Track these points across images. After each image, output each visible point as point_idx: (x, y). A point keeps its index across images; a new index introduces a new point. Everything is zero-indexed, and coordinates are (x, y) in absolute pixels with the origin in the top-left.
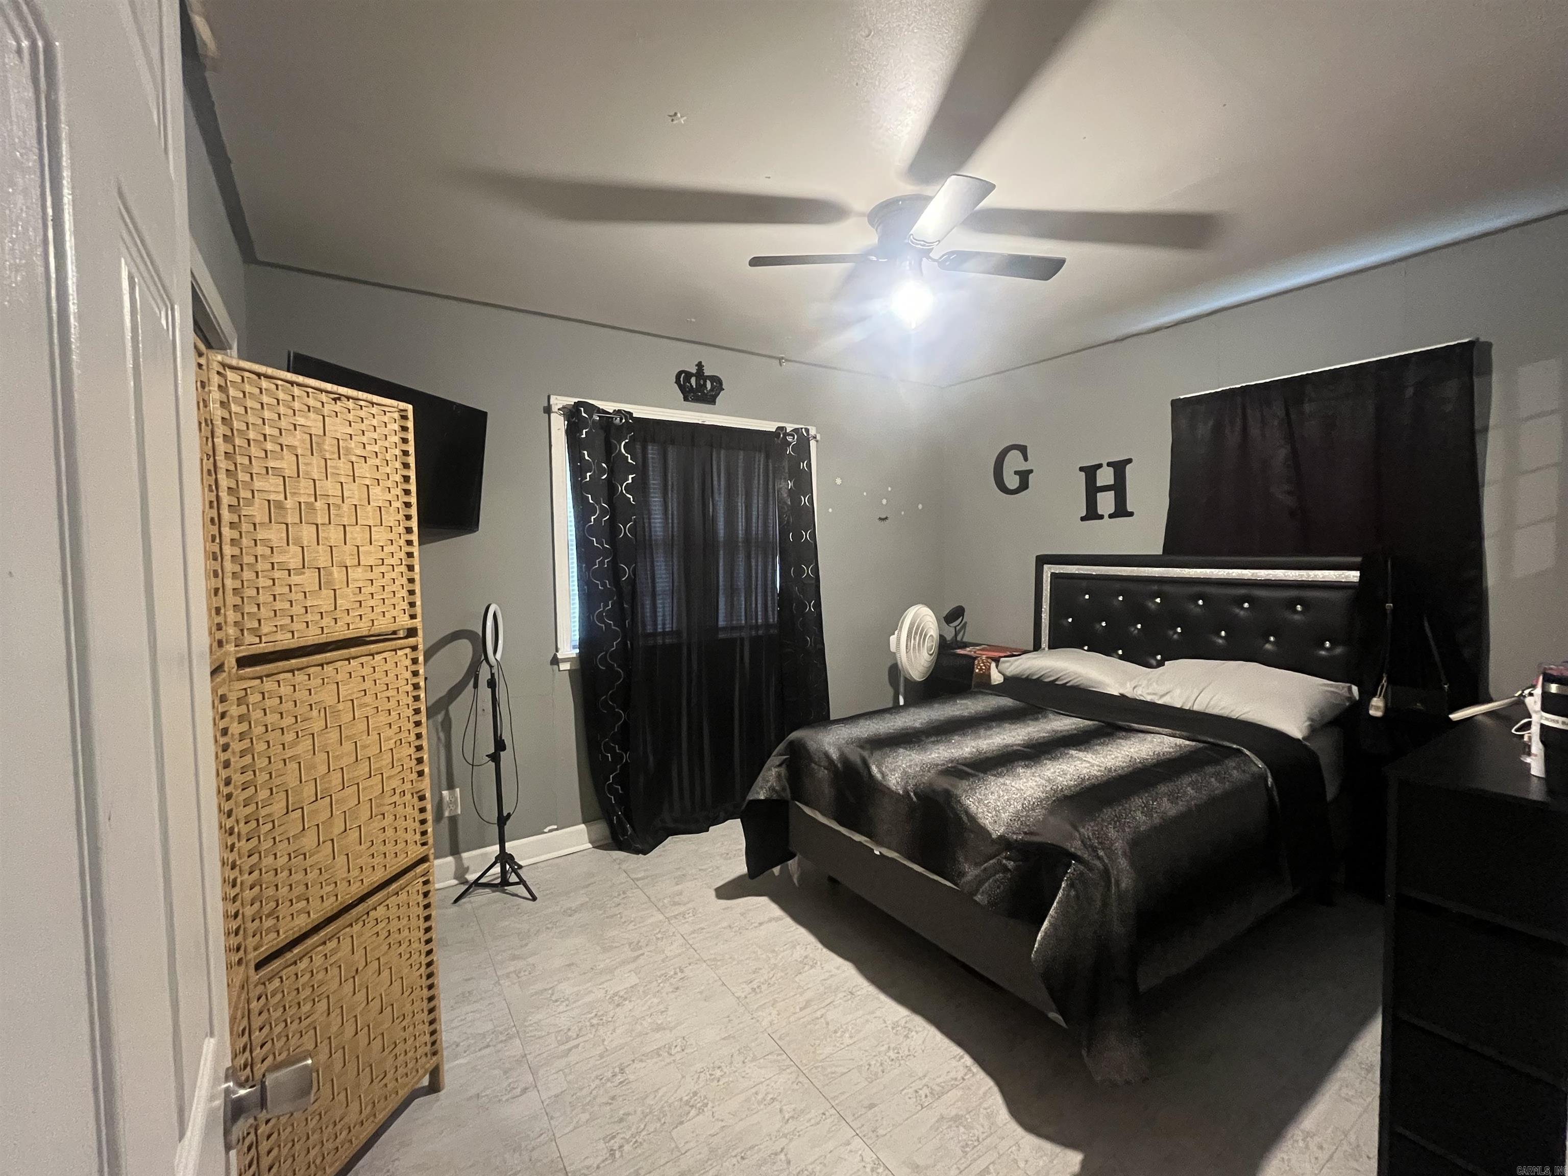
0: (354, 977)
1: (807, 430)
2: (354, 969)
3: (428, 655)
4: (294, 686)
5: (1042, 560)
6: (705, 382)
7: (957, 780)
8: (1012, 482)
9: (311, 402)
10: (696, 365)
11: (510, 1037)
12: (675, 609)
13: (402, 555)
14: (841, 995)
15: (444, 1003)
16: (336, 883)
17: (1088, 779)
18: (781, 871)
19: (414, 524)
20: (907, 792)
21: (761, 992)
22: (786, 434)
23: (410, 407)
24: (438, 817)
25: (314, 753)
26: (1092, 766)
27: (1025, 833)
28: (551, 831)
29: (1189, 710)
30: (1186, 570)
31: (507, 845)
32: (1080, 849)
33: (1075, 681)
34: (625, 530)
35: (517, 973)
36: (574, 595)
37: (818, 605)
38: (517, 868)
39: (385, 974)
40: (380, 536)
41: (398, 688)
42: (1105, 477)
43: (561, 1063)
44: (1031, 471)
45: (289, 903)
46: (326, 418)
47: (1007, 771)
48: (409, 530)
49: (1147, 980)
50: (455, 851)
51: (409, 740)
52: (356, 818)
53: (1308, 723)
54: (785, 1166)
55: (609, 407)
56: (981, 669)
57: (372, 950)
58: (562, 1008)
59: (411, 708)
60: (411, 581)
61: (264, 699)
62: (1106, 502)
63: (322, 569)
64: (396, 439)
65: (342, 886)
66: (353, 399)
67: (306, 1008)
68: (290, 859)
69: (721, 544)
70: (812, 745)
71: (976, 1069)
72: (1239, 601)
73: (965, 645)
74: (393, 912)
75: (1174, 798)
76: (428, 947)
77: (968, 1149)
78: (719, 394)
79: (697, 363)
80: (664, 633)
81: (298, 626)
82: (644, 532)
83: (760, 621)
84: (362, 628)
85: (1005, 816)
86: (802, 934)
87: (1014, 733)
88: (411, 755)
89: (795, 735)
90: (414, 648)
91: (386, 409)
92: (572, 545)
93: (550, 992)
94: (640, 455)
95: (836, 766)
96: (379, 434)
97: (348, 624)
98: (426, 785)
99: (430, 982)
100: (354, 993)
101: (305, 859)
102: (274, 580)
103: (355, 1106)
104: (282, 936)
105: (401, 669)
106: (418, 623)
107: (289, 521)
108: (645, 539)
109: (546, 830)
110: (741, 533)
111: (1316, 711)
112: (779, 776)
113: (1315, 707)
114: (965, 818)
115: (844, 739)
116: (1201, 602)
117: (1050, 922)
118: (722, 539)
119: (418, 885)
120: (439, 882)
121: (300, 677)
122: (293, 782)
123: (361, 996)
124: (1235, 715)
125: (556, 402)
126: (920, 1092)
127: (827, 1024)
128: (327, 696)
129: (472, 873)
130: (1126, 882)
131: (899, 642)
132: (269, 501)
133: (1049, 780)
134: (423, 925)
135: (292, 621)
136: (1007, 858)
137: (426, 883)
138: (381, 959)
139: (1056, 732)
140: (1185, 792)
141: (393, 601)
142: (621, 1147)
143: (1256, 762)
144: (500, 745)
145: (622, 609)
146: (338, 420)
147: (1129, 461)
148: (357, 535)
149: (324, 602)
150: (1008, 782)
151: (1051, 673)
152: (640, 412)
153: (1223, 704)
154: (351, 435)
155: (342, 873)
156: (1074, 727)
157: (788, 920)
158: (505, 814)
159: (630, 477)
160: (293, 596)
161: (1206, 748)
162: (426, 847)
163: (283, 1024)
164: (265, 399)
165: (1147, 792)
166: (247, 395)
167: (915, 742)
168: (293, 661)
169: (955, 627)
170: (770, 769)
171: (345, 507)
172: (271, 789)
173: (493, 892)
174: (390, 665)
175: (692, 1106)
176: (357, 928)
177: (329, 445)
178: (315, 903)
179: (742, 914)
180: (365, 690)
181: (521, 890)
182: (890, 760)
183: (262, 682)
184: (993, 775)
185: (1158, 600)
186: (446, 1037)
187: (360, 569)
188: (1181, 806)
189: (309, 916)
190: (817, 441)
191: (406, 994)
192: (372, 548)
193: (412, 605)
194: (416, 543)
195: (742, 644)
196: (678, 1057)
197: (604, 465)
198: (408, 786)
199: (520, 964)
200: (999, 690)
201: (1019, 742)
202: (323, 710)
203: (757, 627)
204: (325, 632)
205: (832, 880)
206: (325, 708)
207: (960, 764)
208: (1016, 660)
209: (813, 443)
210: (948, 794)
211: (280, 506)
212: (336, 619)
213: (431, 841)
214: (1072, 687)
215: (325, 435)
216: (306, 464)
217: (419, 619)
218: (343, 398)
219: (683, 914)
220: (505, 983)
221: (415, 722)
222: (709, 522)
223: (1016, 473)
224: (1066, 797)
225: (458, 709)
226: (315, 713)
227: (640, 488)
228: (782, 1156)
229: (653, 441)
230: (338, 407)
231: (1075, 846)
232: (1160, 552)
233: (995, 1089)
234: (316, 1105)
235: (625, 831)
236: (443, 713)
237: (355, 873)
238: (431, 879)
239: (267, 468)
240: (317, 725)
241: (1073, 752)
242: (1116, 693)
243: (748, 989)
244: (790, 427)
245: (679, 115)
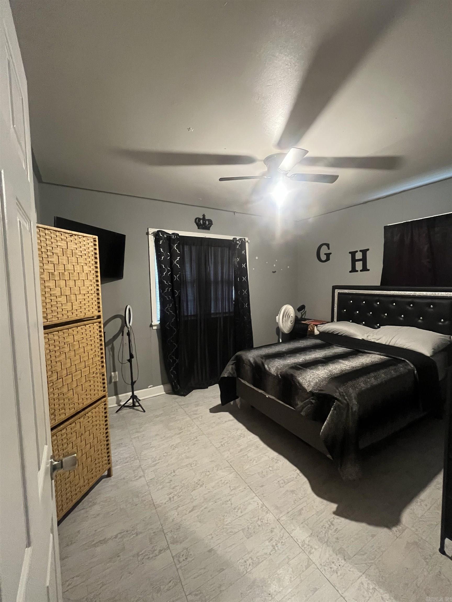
0: (81, 436)
1: (244, 239)
2: (81, 433)
3: (105, 325)
4: (59, 336)
5: (334, 288)
6: (206, 222)
7: (296, 371)
8: (323, 257)
9: (63, 237)
10: (203, 215)
11: (135, 459)
12: (195, 306)
13: (95, 290)
14: (253, 448)
15: (112, 447)
16: (74, 404)
17: (345, 371)
18: (233, 403)
19: (99, 278)
20: (277, 375)
21: (225, 446)
22: (236, 241)
23: (97, 237)
24: (110, 382)
25: (66, 359)
26: (347, 366)
27: (319, 390)
28: (150, 387)
29: (388, 345)
30: (389, 292)
31: (135, 392)
32: (339, 396)
33: (346, 333)
34: (176, 277)
35: (138, 437)
36: (158, 302)
37: (249, 305)
38: (138, 401)
39: (92, 435)
40: (87, 283)
41: (94, 337)
42: (359, 256)
43: (153, 468)
44: (331, 253)
45: (59, 411)
46: (68, 243)
47: (315, 367)
48: (97, 281)
49: (364, 444)
50: (116, 394)
51: (99, 355)
52: (81, 382)
53: (433, 350)
54: (230, 505)
55: (170, 232)
56: (311, 329)
57: (87, 427)
58: (154, 450)
59: (99, 344)
60: (98, 299)
61: (49, 341)
62: (359, 265)
63: (67, 296)
64: (92, 249)
65: (76, 405)
66: (77, 235)
67: (65, 446)
68: (59, 395)
69: (212, 282)
70: (244, 357)
71: (301, 474)
72: (409, 304)
73: (305, 320)
74: (94, 414)
75: (376, 378)
76: (106, 427)
77: (296, 502)
78: (211, 226)
79: (202, 215)
80: (191, 316)
81: (60, 316)
82: (183, 278)
83: (227, 311)
84: (81, 316)
85: (312, 384)
86: (240, 426)
87: (320, 354)
88: (99, 360)
89: (238, 353)
90: (100, 323)
91: (89, 238)
92: (157, 283)
93: (150, 444)
94: (181, 250)
95: (252, 365)
96: (86, 247)
97: (77, 315)
98: (104, 370)
99: (107, 439)
100: (81, 442)
101: (64, 395)
102: (51, 300)
103: (82, 481)
104: (57, 421)
105: (95, 330)
106: (101, 313)
107: (56, 279)
108: (184, 281)
109: (149, 387)
110: (220, 279)
111: (436, 346)
112: (232, 369)
113: (436, 344)
114: (298, 384)
115: (256, 355)
116: (394, 304)
117: (327, 422)
118: (212, 280)
119: (102, 405)
120: (110, 405)
121: (61, 333)
122: (59, 369)
123: (83, 442)
124: (405, 347)
125: (151, 231)
126: (280, 482)
127: (248, 457)
128: (70, 339)
129: (122, 402)
130: (355, 408)
131: (279, 318)
132: (49, 272)
133: (330, 371)
134: (104, 419)
135: (58, 314)
136: (313, 399)
137: (105, 404)
138: (90, 430)
139: (336, 353)
140: (381, 376)
141: (92, 306)
142: (173, 497)
143: (411, 365)
144: (131, 356)
145: (176, 307)
146: (72, 243)
147: (368, 250)
148: (79, 283)
149: (69, 307)
150: (314, 371)
151: (336, 331)
152: (182, 233)
153: (401, 343)
154: (76, 248)
155: (76, 400)
156: (343, 351)
157: (236, 421)
158: (134, 381)
159: (178, 258)
160: (58, 305)
161: (392, 360)
162: (105, 392)
163: (58, 451)
164: (47, 237)
165: (366, 376)
166: (41, 236)
167: (282, 356)
168: (58, 328)
169: (302, 313)
170: (229, 366)
171: (75, 273)
172: (52, 372)
173: (130, 409)
174: (91, 329)
175: (198, 484)
176: (82, 419)
177: (69, 252)
178: (67, 411)
179: (219, 418)
180: (83, 337)
181: (139, 408)
182: (272, 363)
183: (48, 335)
184: (309, 369)
185: (378, 303)
186: (113, 459)
187: (80, 295)
188: (379, 381)
189: (66, 415)
190: (249, 243)
191: (99, 443)
192: (84, 288)
193: (99, 307)
194: (100, 285)
195: (220, 320)
196: (194, 467)
197: (168, 253)
198: (98, 371)
199: (139, 434)
200: (317, 337)
201: (321, 357)
202: (69, 345)
203: (226, 313)
204: (69, 317)
205: (252, 407)
206: (69, 344)
207: (298, 365)
208: (323, 326)
209: (247, 244)
210: (292, 376)
211: (53, 274)
212: (72, 313)
213: (107, 390)
214: (344, 336)
215: (67, 248)
216: (62, 259)
217: (101, 312)
218: (74, 235)
219: (198, 418)
220: (134, 440)
221: (100, 349)
222: (207, 275)
223: (325, 254)
224: (335, 377)
225: (117, 343)
226: (66, 346)
227: (182, 262)
228: (229, 502)
229: (187, 245)
230: (72, 238)
231: (337, 395)
232: (379, 285)
233: (307, 482)
234: (69, 479)
235: (177, 388)
236: (111, 344)
237: (81, 400)
238: (107, 403)
239: (48, 261)
240: (67, 350)
241: (341, 361)
242: (361, 339)
243: (220, 445)
244: (238, 238)
245: (191, 129)
